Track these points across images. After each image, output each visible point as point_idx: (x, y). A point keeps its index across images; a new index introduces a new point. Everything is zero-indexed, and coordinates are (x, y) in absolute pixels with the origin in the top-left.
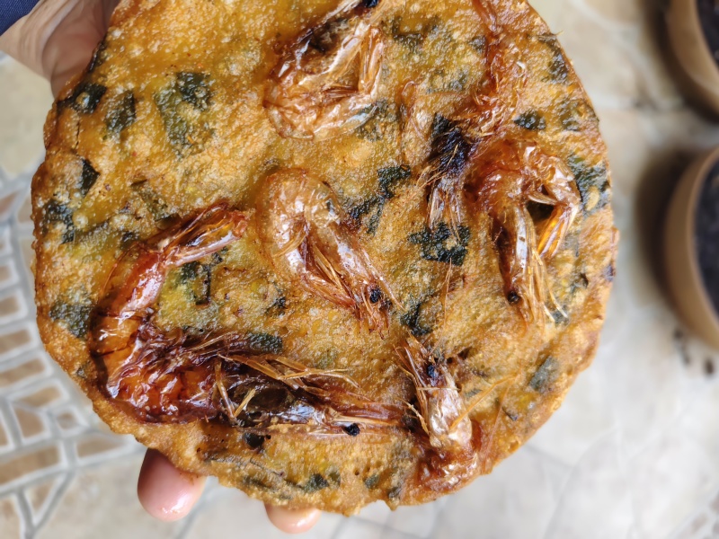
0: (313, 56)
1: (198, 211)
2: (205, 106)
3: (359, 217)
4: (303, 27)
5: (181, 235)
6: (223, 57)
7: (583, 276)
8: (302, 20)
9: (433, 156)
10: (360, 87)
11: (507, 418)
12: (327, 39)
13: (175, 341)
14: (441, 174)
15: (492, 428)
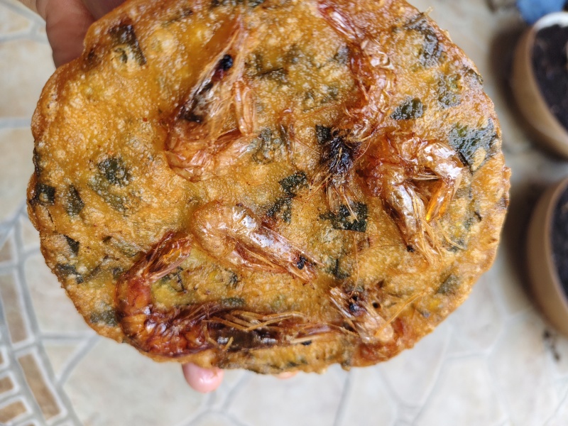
0: (192, 128)
1: (155, 246)
2: (127, 182)
3: (274, 216)
4: (176, 105)
5: (148, 265)
6: (125, 142)
7: (477, 214)
8: (173, 98)
9: (322, 162)
10: (241, 131)
11: (421, 315)
12: (198, 112)
13: (173, 315)
14: (332, 177)
15: (411, 321)
